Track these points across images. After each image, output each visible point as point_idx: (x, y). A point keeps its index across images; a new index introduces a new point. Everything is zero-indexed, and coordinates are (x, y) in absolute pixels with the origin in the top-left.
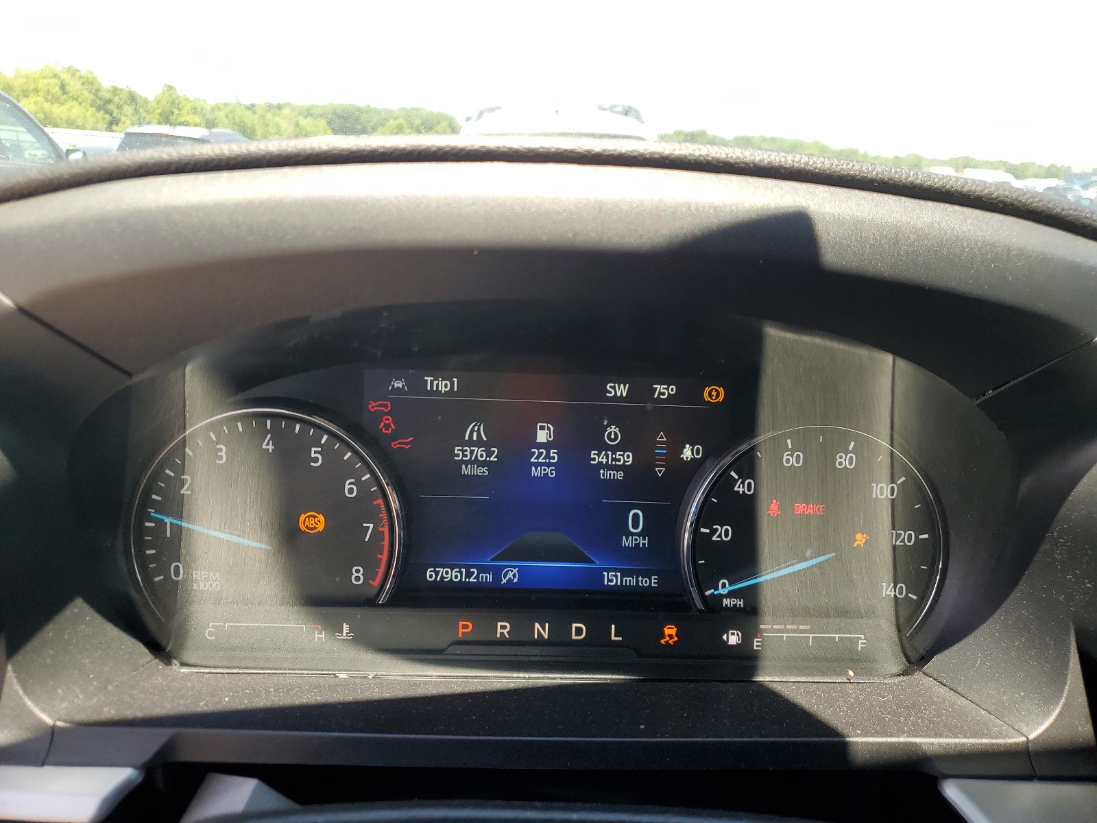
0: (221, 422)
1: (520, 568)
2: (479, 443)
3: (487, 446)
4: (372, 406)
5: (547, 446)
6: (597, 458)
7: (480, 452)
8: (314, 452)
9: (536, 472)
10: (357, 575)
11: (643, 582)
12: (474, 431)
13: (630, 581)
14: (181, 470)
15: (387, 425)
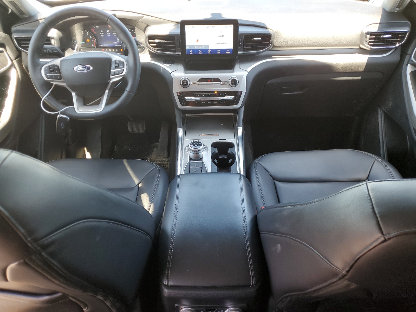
0: (79, 31)
1: (108, 45)
2: (102, 32)
3: (103, 33)
4: (92, 29)
5: (109, 32)
6: (113, 33)
7: (102, 33)
8: (87, 34)
9: (108, 35)
10: (93, 45)
11: (120, 45)
12: (101, 31)
13: (118, 45)
14: (76, 36)
15: (93, 31)
